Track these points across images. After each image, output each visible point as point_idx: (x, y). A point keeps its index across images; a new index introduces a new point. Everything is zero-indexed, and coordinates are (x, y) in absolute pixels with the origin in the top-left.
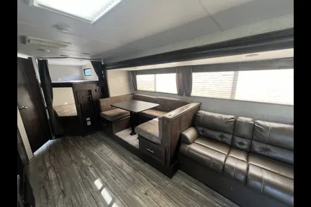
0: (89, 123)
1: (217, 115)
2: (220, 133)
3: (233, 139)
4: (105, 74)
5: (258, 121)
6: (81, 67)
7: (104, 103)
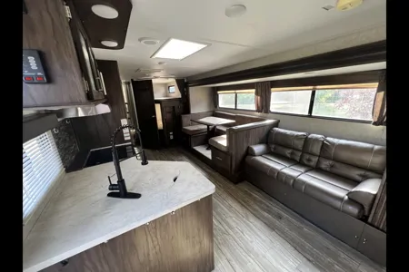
0: (172, 137)
1: (288, 132)
2: (290, 151)
3: (302, 156)
4: (188, 91)
5: (328, 139)
6: (166, 84)
7: (185, 119)
